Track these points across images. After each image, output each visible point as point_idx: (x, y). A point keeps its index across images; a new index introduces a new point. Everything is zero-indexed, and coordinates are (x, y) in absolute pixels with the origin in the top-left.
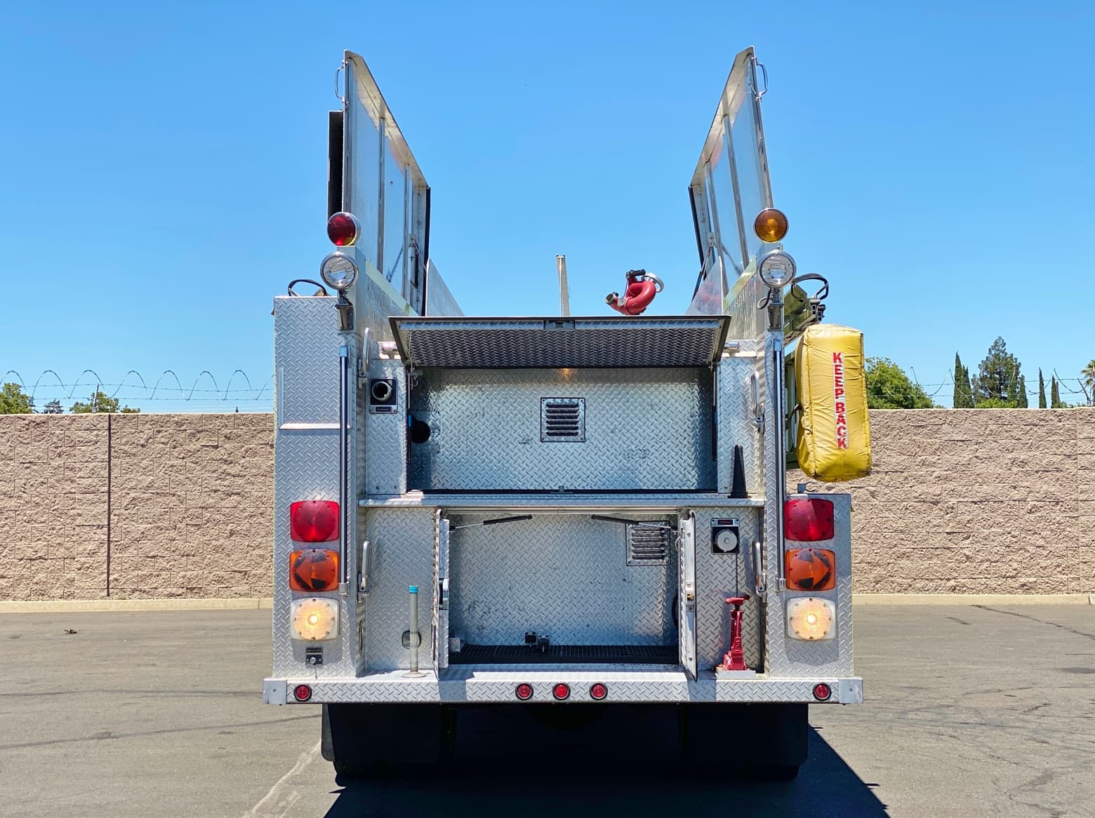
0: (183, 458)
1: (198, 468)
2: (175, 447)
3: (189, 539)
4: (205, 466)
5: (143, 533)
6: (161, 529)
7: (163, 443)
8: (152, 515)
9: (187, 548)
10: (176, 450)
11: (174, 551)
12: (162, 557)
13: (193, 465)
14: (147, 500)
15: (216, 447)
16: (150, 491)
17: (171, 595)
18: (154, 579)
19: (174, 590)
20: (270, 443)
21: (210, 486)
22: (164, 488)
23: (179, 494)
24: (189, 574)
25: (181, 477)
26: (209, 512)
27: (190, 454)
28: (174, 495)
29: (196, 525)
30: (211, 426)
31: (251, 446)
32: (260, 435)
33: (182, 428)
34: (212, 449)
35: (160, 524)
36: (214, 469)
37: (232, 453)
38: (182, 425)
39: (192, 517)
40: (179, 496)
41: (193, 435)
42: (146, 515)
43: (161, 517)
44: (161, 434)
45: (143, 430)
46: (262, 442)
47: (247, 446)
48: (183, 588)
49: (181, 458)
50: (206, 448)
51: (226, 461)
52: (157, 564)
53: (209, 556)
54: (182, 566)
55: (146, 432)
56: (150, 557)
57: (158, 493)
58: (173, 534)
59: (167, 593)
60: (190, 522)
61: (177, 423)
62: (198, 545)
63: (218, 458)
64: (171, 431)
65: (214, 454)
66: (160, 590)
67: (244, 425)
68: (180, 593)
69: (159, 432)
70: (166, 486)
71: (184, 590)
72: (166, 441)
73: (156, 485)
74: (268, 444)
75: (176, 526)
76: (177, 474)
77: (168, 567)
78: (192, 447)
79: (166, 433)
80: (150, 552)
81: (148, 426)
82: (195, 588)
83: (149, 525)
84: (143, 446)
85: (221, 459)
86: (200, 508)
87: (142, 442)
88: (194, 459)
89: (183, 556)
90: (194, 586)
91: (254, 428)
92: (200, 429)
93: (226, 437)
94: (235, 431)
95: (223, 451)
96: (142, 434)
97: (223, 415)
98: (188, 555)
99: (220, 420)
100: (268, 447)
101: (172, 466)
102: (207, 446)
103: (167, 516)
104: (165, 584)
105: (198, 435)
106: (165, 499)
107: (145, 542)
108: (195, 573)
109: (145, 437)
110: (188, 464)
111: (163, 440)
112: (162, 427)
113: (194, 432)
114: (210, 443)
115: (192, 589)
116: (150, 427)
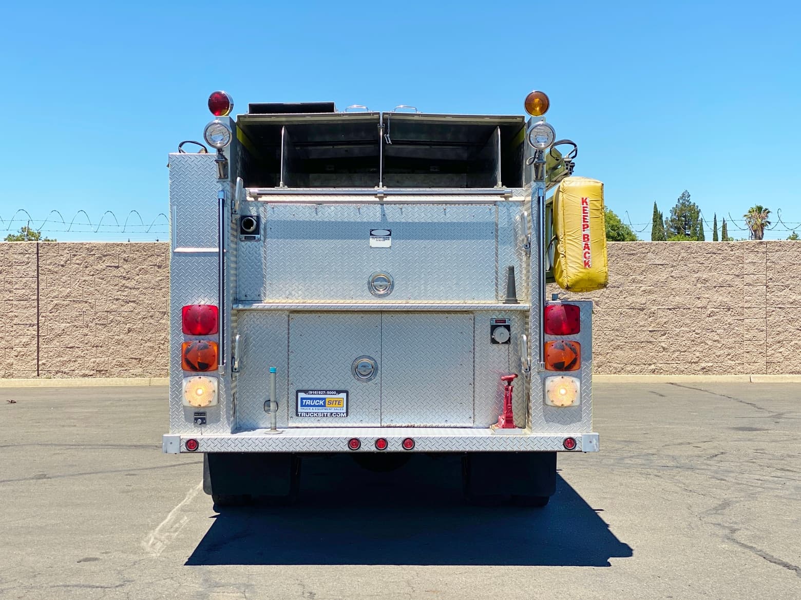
0: (93, 275)
1: (104, 282)
2: (86, 267)
3: (97, 335)
4: (109, 281)
5: (64, 330)
6: (77, 327)
7: (78, 264)
8: (70, 317)
9: (95, 341)
10: (87, 269)
11: (86, 344)
12: (77, 347)
13: (101, 280)
14: (67, 306)
15: (118, 267)
16: (68, 299)
17: (85, 376)
18: (72, 364)
19: (87, 372)
20: (157, 264)
21: (113, 296)
22: (79, 297)
23: (90, 301)
24: (98, 360)
25: (92, 289)
26: (112, 315)
27: (98, 272)
28: (86, 302)
29: (103, 324)
30: (113, 252)
31: (143, 267)
32: (150, 259)
33: (92, 253)
34: (114, 268)
35: (76, 324)
36: (116, 283)
37: (129, 271)
38: (92, 251)
39: (100, 318)
40: (90, 303)
41: (100, 258)
42: (65, 317)
43: (77, 318)
44: (76, 257)
45: (63, 254)
46: (152, 264)
47: (140, 267)
48: (93, 370)
49: (91, 275)
50: (109, 268)
51: (125, 277)
52: (74, 353)
53: (112, 347)
54: (92, 354)
55: (65, 255)
56: (68, 348)
57: (74, 301)
58: (86, 331)
59: (81, 374)
60: (99, 322)
61: (88, 249)
62: (104, 339)
63: (119, 275)
64: (84, 255)
65: (115, 272)
66: (77, 372)
67: (138, 251)
68: (91, 374)
69: (75, 255)
70: (80, 296)
71: (95, 372)
72: (80, 262)
73: (73, 295)
74: (156, 265)
75: (88, 325)
76: (88, 287)
77: (82, 355)
78: (99, 267)
79: (80, 257)
80: (69, 344)
81: (66, 251)
82: (102, 370)
83: (68, 325)
84: (63, 266)
85: (121, 276)
86: (106, 312)
87: (62, 263)
88: (101, 275)
89: (93, 347)
90: (102, 369)
91: (145, 253)
92: (105, 253)
93: (124, 260)
94: (131, 255)
95: (122, 270)
96: (62, 257)
97: (122, 244)
98: (97, 347)
99: (120, 247)
100: (156, 268)
101: (84, 281)
102: (111, 267)
103: (81, 318)
104: (80, 367)
105: (104, 258)
106: (80, 305)
107: (65, 336)
108: (103, 359)
109: (64, 259)
110: (97, 279)
111: (78, 262)
112: (77, 252)
113: (101, 256)
114: (113, 265)
115: (100, 371)
116: (68, 252)
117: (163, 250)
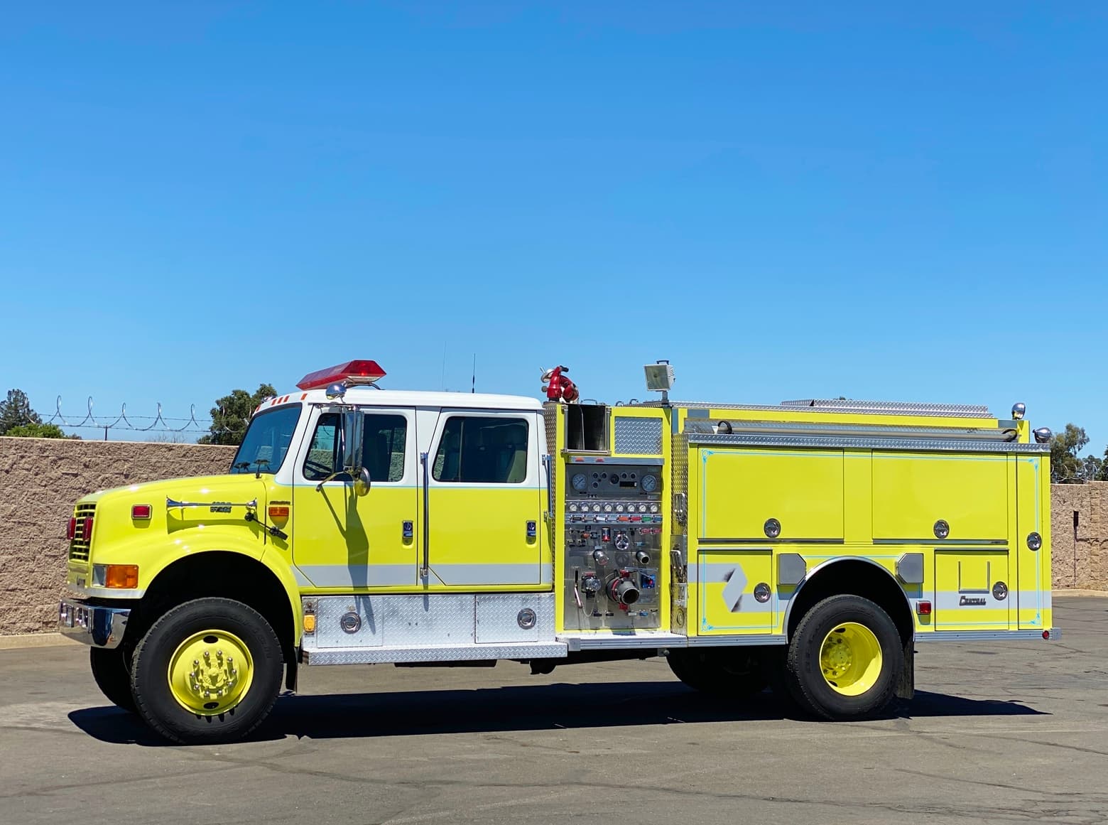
0: (45, 486)
1: (58, 496)
2: (37, 474)
3: (46, 571)
4: (65, 495)
5: (4, 565)
6: (21, 561)
7: (27, 470)
8: (13, 545)
9: (43, 580)
10: (38, 477)
11: (32, 584)
12: (20, 590)
13: (54, 494)
14: (9, 529)
15: (76, 475)
16: (12, 520)
17: (29, 630)
18: (12, 614)
19: (31, 625)
20: (125, 473)
21: (69, 516)
22: (26, 517)
23: (40, 523)
24: (46, 607)
25: (43, 506)
26: (66, 543)
27: (51, 481)
28: (34, 524)
29: (54, 556)
30: (72, 454)
31: (107, 475)
32: (115, 465)
33: (45, 454)
34: (72, 477)
35: (20, 555)
36: (74, 497)
37: (90, 482)
38: (45, 451)
39: (53, 547)
40: (40, 526)
41: (55, 462)
42: (7, 546)
43: (22, 548)
44: (24, 460)
45: (7, 455)
46: (118, 472)
47: (103, 476)
48: (40, 622)
49: (42, 486)
50: (66, 476)
51: (85, 490)
52: (16, 598)
53: (65, 589)
54: (39, 599)
55: (11, 457)
56: (11, 590)
57: (19, 523)
58: (32, 565)
59: (24, 628)
60: (49, 553)
61: (41, 449)
62: (55, 576)
63: (78, 486)
64: (35, 457)
65: (74, 482)
66: (18, 625)
67: (101, 453)
68: (37, 627)
69: (22, 457)
70: (28, 515)
71: (41, 624)
72: (30, 467)
73: (18, 514)
74: (122, 474)
75: (35, 557)
76: (39, 503)
77: (26, 600)
78: (54, 474)
79: (29, 459)
80: (10, 585)
81: (12, 451)
82: (50, 622)
83: (10, 556)
84: (7, 472)
85: (80, 488)
86: (59, 538)
87: (7, 467)
88: (55, 487)
89: (41, 588)
90: (50, 620)
91: (110, 457)
92: (62, 456)
93: (85, 465)
94: (93, 459)
95: (82, 480)
96: (6, 458)
97: (83, 443)
98: (45, 588)
99: (80, 447)
100: (123, 477)
101: (34, 494)
102: (68, 474)
103: (27, 547)
104: (23, 618)
105: (60, 462)
106: (26, 528)
107: (6, 574)
108: (51, 606)
109: (10, 462)
110: (50, 492)
111: (27, 466)
112: (26, 452)
113: (56, 458)
114: (71, 472)
115: (47, 623)
116: (15, 452)
117: (132, 454)
